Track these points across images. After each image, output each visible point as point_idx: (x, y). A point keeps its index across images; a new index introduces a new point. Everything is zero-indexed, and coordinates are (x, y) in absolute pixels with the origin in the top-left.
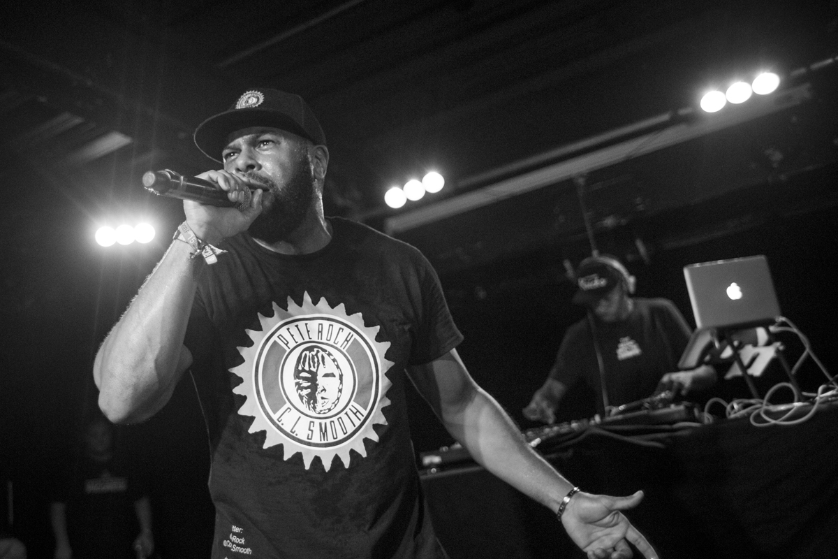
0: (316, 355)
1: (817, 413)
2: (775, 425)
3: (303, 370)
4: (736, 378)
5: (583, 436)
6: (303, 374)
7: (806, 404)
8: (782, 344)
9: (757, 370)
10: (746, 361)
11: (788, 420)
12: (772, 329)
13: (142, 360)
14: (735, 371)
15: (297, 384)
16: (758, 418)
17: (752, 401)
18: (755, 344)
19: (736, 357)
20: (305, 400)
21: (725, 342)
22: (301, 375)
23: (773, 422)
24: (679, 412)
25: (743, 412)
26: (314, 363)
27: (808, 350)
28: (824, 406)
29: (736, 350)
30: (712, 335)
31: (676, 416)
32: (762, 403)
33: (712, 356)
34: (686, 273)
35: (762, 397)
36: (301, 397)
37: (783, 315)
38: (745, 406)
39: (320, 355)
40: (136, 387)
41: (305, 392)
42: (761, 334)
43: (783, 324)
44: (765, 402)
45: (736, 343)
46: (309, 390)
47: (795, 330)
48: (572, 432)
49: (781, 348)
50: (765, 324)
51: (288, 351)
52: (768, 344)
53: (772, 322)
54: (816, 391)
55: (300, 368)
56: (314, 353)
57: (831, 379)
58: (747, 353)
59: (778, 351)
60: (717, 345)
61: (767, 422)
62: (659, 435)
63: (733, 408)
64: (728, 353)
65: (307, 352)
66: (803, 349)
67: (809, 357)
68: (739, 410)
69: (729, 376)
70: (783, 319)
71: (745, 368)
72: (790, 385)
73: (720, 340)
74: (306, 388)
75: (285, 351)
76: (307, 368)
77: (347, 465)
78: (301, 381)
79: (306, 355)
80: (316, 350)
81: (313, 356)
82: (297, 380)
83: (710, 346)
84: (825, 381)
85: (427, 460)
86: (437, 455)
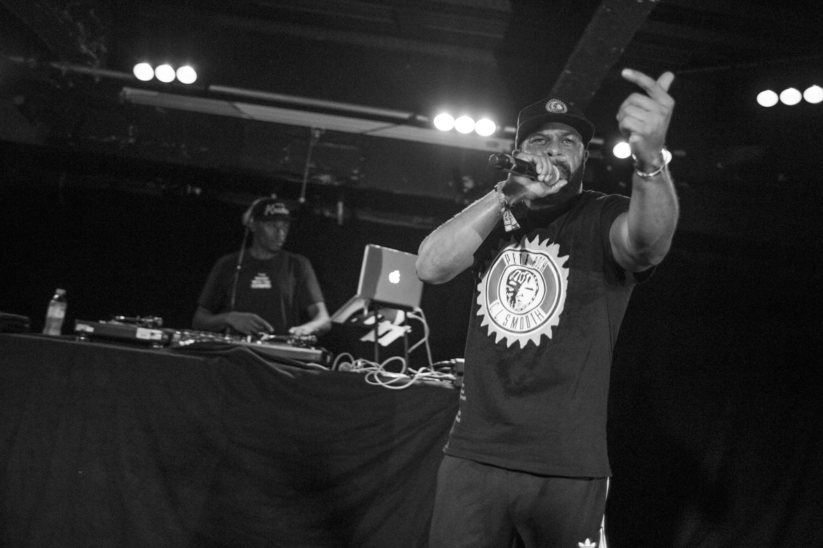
1: (412, 385)
2: (381, 386)
4: (368, 342)
5: (233, 350)
7: (408, 377)
8: (411, 329)
9: (385, 342)
10: (381, 332)
11: (390, 385)
12: (410, 315)
14: (370, 337)
16: (371, 378)
17: (373, 363)
18: (392, 322)
19: (374, 327)
21: (372, 313)
22: (510, 282)
23: (380, 383)
24: (316, 354)
25: (363, 369)
27: (425, 339)
28: (418, 382)
29: (378, 321)
30: (366, 304)
31: (313, 358)
32: (378, 367)
33: (359, 320)
34: (367, 249)
35: (380, 363)
37: (421, 307)
38: (367, 366)
41: (510, 295)
42: (400, 315)
43: (418, 314)
44: (381, 366)
45: (380, 316)
47: (423, 320)
48: (224, 343)
49: (409, 331)
50: (407, 309)
52: (402, 325)
53: (411, 310)
54: (417, 370)
57: (431, 364)
58: (384, 326)
59: (406, 333)
60: (366, 312)
61: (376, 382)
62: (293, 368)
63: (356, 364)
64: (371, 321)
66: (423, 336)
67: (424, 343)
68: (361, 367)
69: (364, 339)
70: (419, 310)
71: (378, 337)
72: (403, 360)
73: (370, 310)
83: (361, 312)
84: (427, 365)
85: (79, 327)
86: (92, 326)
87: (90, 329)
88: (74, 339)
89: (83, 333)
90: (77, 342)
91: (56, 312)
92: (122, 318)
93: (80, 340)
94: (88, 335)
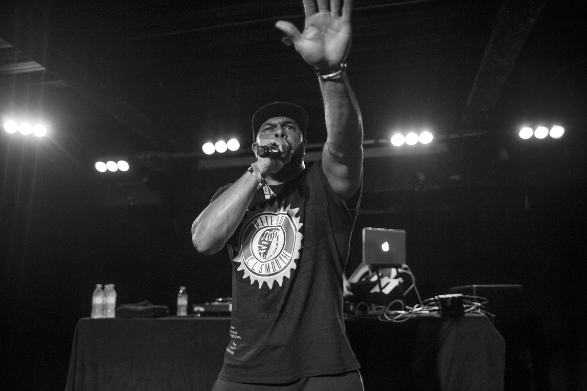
0: (274, 233)
1: (411, 318)
2: (390, 321)
3: (264, 240)
4: (376, 293)
6: (264, 243)
7: (407, 313)
8: (403, 279)
9: (387, 291)
10: (383, 285)
11: (397, 320)
12: (400, 270)
13: (221, 225)
14: (376, 289)
15: (259, 247)
16: (382, 316)
17: (381, 307)
18: (389, 277)
19: (378, 282)
20: (262, 255)
21: (375, 273)
22: (262, 243)
23: (389, 319)
25: (376, 312)
26: (271, 237)
28: (415, 315)
29: (380, 278)
30: (370, 267)
32: (386, 309)
33: (367, 279)
34: (364, 232)
35: (386, 306)
36: (260, 254)
37: (407, 264)
38: (378, 309)
39: (275, 233)
40: (214, 237)
41: (263, 251)
42: (394, 272)
43: (405, 269)
44: (388, 308)
45: (380, 274)
46: (265, 251)
47: (410, 273)
49: (402, 281)
50: (397, 266)
51: (258, 229)
52: (396, 278)
53: (400, 267)
54: (413, 307)
55: (262, 239)
56: (272, 232)
57: (421, 302)
58: (384, 281)
59: (400, 283)
60: (370, 273)
61: (386, 319)
64: (375, 278)
65: (268, 232)
66: (412, 284)
67: (413, 288)
68: (374, 310)
69: (373, 291)
70: (405, 266)
71: (381, 289)
72: (401, 301)
73: (373, 271)
74: (264, 250)
75: (256, 229)
76: (266, 239)
77: (281, 285)
78: (262, 246)
79: (267, 233)
80: (273, 230)
81: (271, 234)
82: (260, 245)
83: (367, 274)
84: (418, 303)
85: (196, 309)
86: (202, 307)
87: (202, 309)
88: (194, 317)
89: (198, 312)
90: (196, 318)
91: (182, 301)
92: (220, 299)
93: (198, 317)
94: (202, 313)
